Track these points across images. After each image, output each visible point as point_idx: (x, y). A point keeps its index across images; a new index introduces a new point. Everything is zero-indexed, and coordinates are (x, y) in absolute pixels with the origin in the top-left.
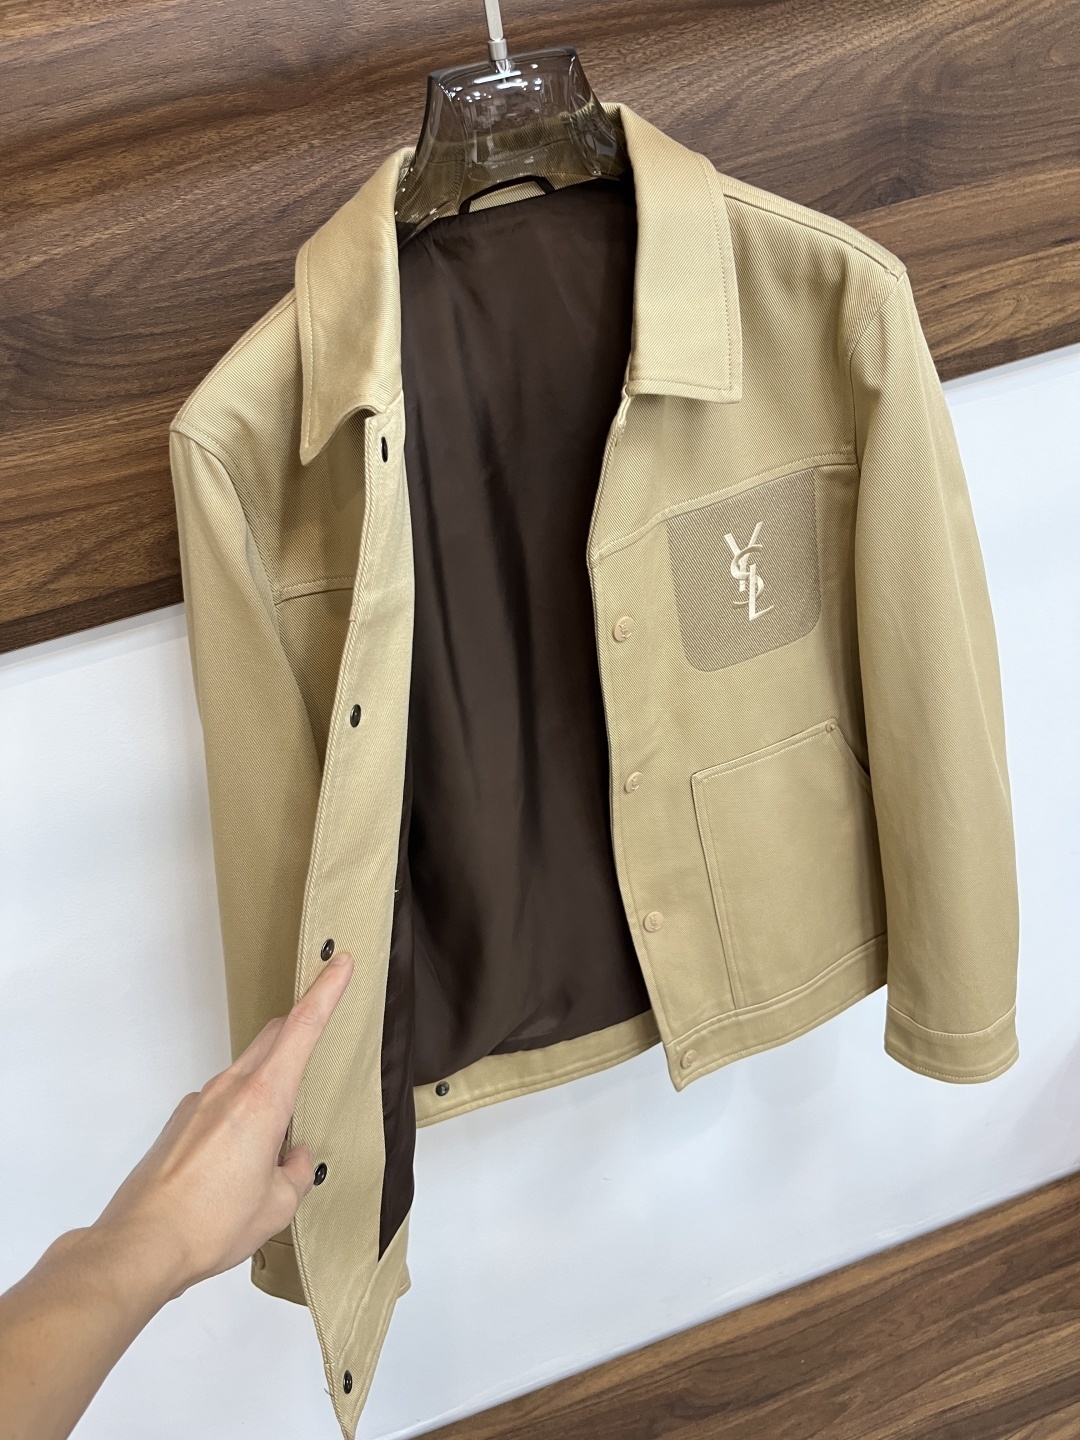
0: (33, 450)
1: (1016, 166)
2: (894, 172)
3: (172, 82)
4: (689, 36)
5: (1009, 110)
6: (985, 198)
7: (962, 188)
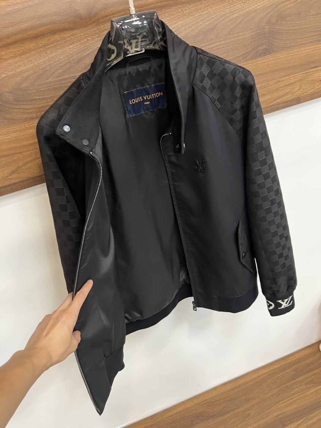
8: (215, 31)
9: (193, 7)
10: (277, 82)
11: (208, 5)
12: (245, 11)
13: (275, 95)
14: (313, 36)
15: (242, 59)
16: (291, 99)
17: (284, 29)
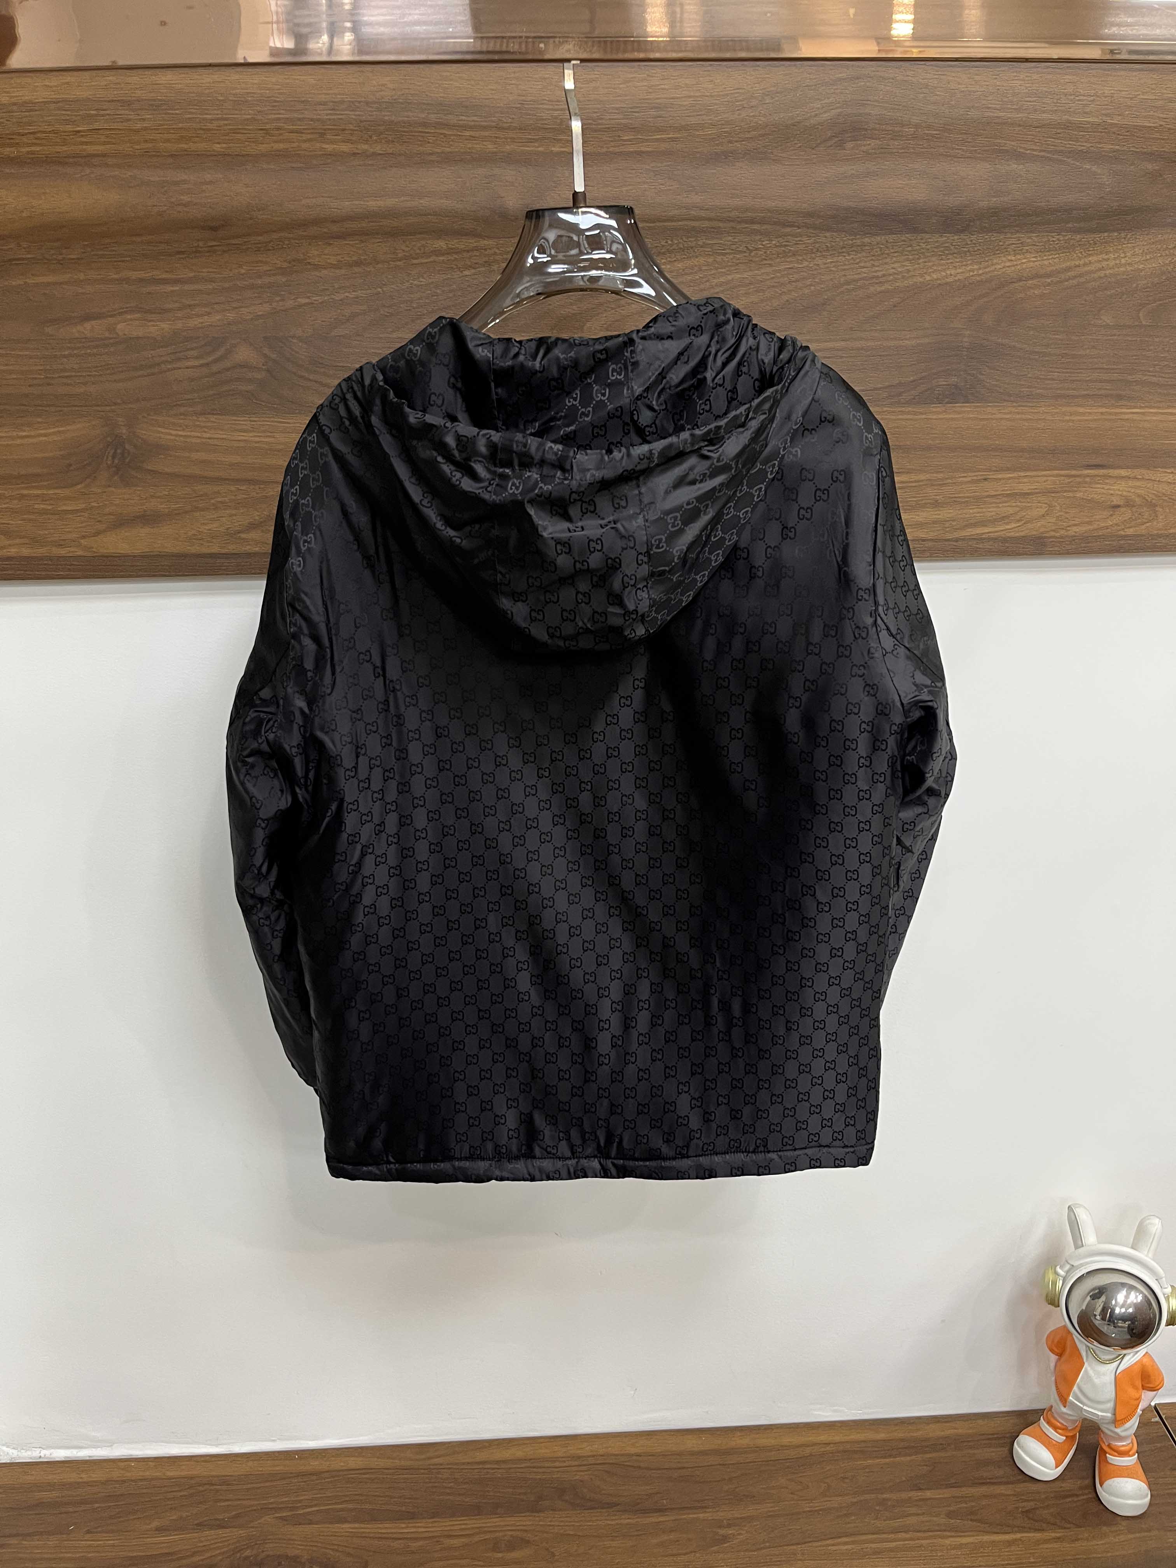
0: (260, 432)
1: (1059, 396)
2: (954, 380)
3: (425, 202)
4: (801, 247)
5: (1058, 351)
6: (1029, 416)
7: (1009, 404)
8: (825, 313)
9: (776, 246)
10: (979, 480)
11: (815, 250)
12: (910, 282)
13: (970, 513)
14: (1101, 381)
15: (889, 398)
16: (1017, 535)
17: (1015, 347)
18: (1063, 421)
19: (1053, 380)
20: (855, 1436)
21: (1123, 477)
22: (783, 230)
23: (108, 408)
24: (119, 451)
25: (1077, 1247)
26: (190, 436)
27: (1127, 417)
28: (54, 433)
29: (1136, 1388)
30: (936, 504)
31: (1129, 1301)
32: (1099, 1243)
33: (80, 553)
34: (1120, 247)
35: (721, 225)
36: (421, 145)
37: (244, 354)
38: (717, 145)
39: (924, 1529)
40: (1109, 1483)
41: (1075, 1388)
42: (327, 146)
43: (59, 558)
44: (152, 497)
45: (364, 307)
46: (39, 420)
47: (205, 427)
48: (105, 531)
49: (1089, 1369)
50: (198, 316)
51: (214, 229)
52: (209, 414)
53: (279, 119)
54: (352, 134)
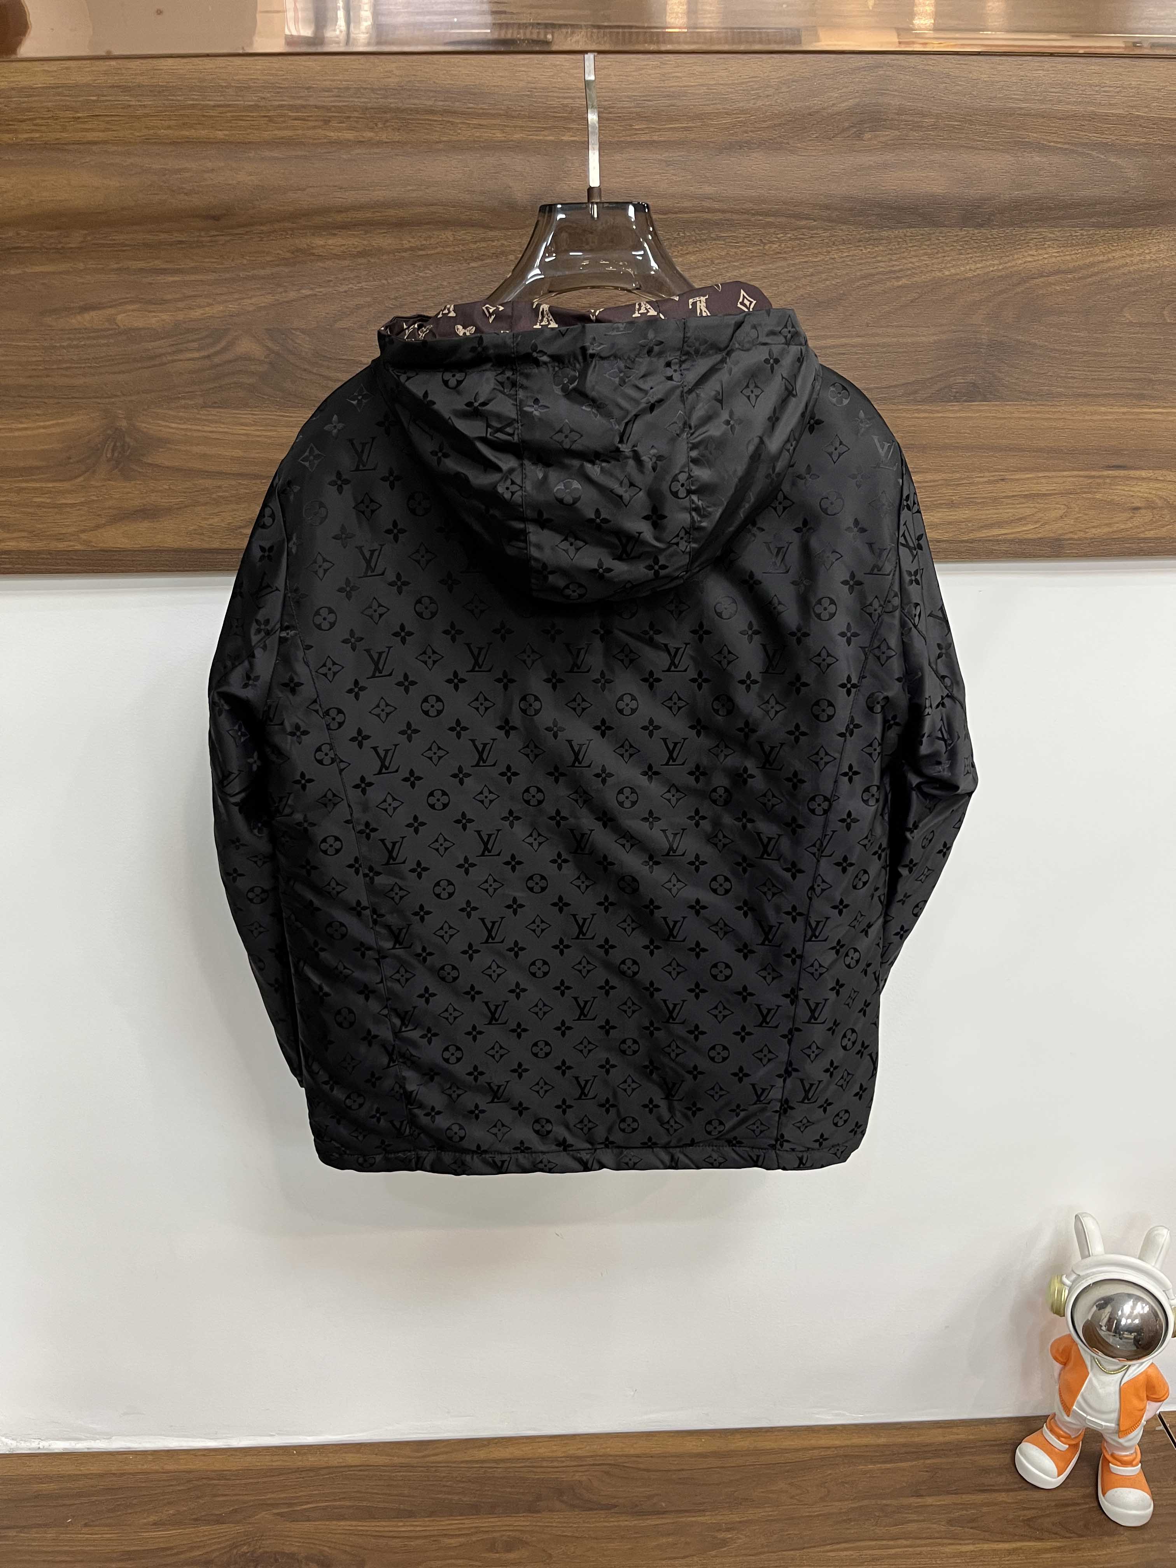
0: (262, 426)
1: (1079, 395)
2: (971, 377)
3: (431, 193)
4: (817, 240)
5: (1079, 349)
6: (1048, 416)
7: (1028, 403)
8: (840, 309)
9: (791, 240)
10: (997, 481)
11: (831, 244)
12: (928, 277)
13: (987, 515)
14: (1124, 380)
15: (902, 396)
16: (1035, 536)
17: (1035, 344)
18: (1084, 421)
19: (1075, 378)
20: (856, 1441)
21: (1143, 479)
22: (798, 223)
23: (107, 400)
24: (118, 444)
25: (1084, 1257)
26: (191, 430)
27: (1149, 416)
28: (53, 426)
29: (1141, 1400)
30: (952, 505)
31: (1135, 1312)
32: (1106, 1253)
33: (79, 547)
34: (1143, 243)
35: (735, 217)
36: (428, 134)
37: (246, 346)
38: (732, 134)
39: (924, 1536)
40: (1110, 1493)
41: (1079, 1397)
42: (332, 134)
43: (59, 552)
44: (153, 491)
45: (368, 299)
46: (38, 412)
47: (205, 420)
48: (104, 525)
49: (1093, 1379)
50: (200, 307)
51: (216, 218)
52: (210, 407)
53: (282, 106)
54: (357, 122)
